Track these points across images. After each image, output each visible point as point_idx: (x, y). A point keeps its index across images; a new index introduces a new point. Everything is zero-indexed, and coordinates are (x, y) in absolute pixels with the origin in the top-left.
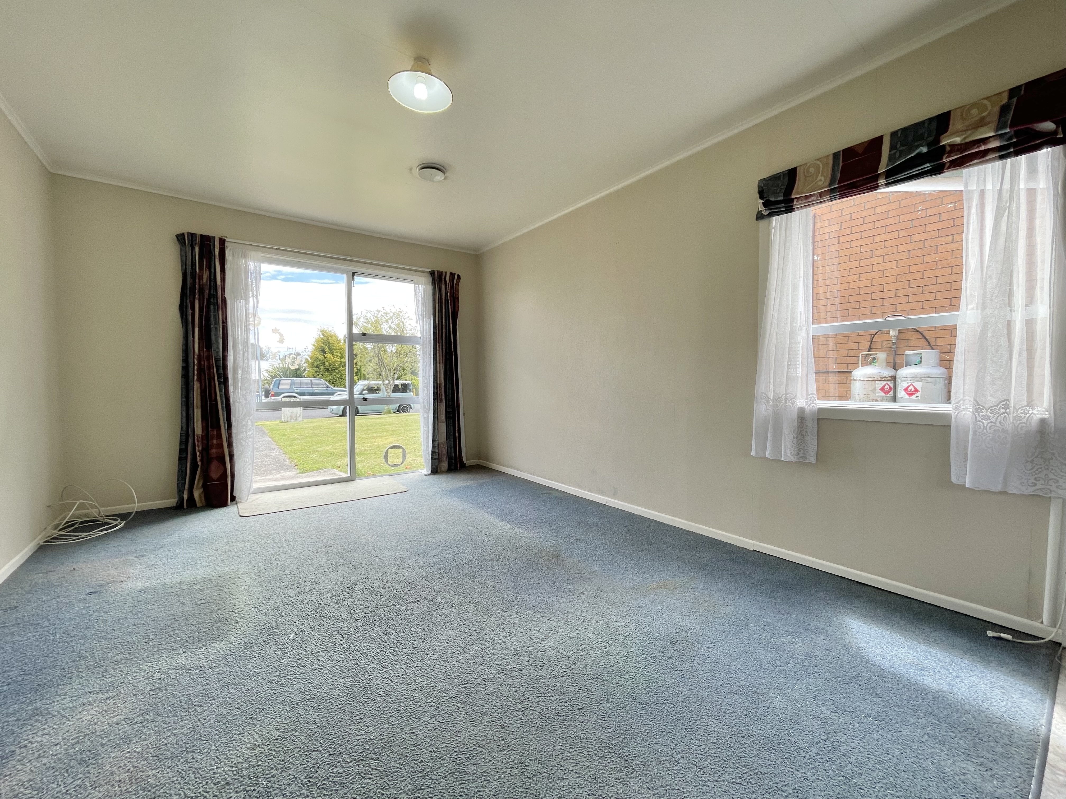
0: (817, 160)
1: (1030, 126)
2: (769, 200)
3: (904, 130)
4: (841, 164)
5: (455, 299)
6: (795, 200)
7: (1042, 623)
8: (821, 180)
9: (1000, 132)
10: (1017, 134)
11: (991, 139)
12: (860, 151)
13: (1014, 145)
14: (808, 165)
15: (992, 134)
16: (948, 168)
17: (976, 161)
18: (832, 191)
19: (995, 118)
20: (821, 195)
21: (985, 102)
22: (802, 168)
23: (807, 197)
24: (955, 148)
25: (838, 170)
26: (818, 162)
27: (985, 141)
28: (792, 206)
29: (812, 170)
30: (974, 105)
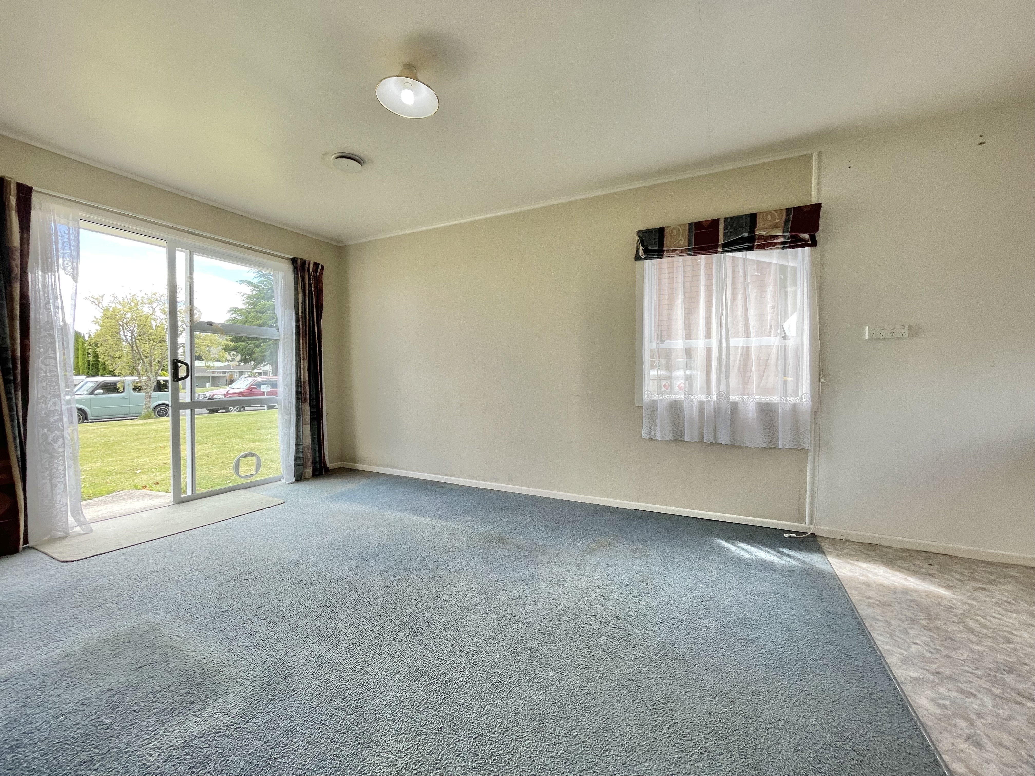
0: (679, 225)
1: (798, 234)
2: (647, 248)
3: (732, 218)
4: (694, 232)
5: (319, 292)
6: (665, 251)
7: (805, 524)
8: (681, 240)
9: (784, 234)
10: (792, 237)
11: (779, 237)
12: (706, 225)
13: (790, 242)
14: (672, 227)
15: (781, 234)
16: (756, 248)
17: (770, 248)
18: (689, 250)
19: (782, 225)
20: (682, 251)
21: (774, 212)
22: (668, 229)
23: (673, 251)
24: (760, 237)
25: (692, 235)
26: (679, 227)
27: (776, 237)
28: (662, 255)
29: (675, 232)
30: (769, 213)
